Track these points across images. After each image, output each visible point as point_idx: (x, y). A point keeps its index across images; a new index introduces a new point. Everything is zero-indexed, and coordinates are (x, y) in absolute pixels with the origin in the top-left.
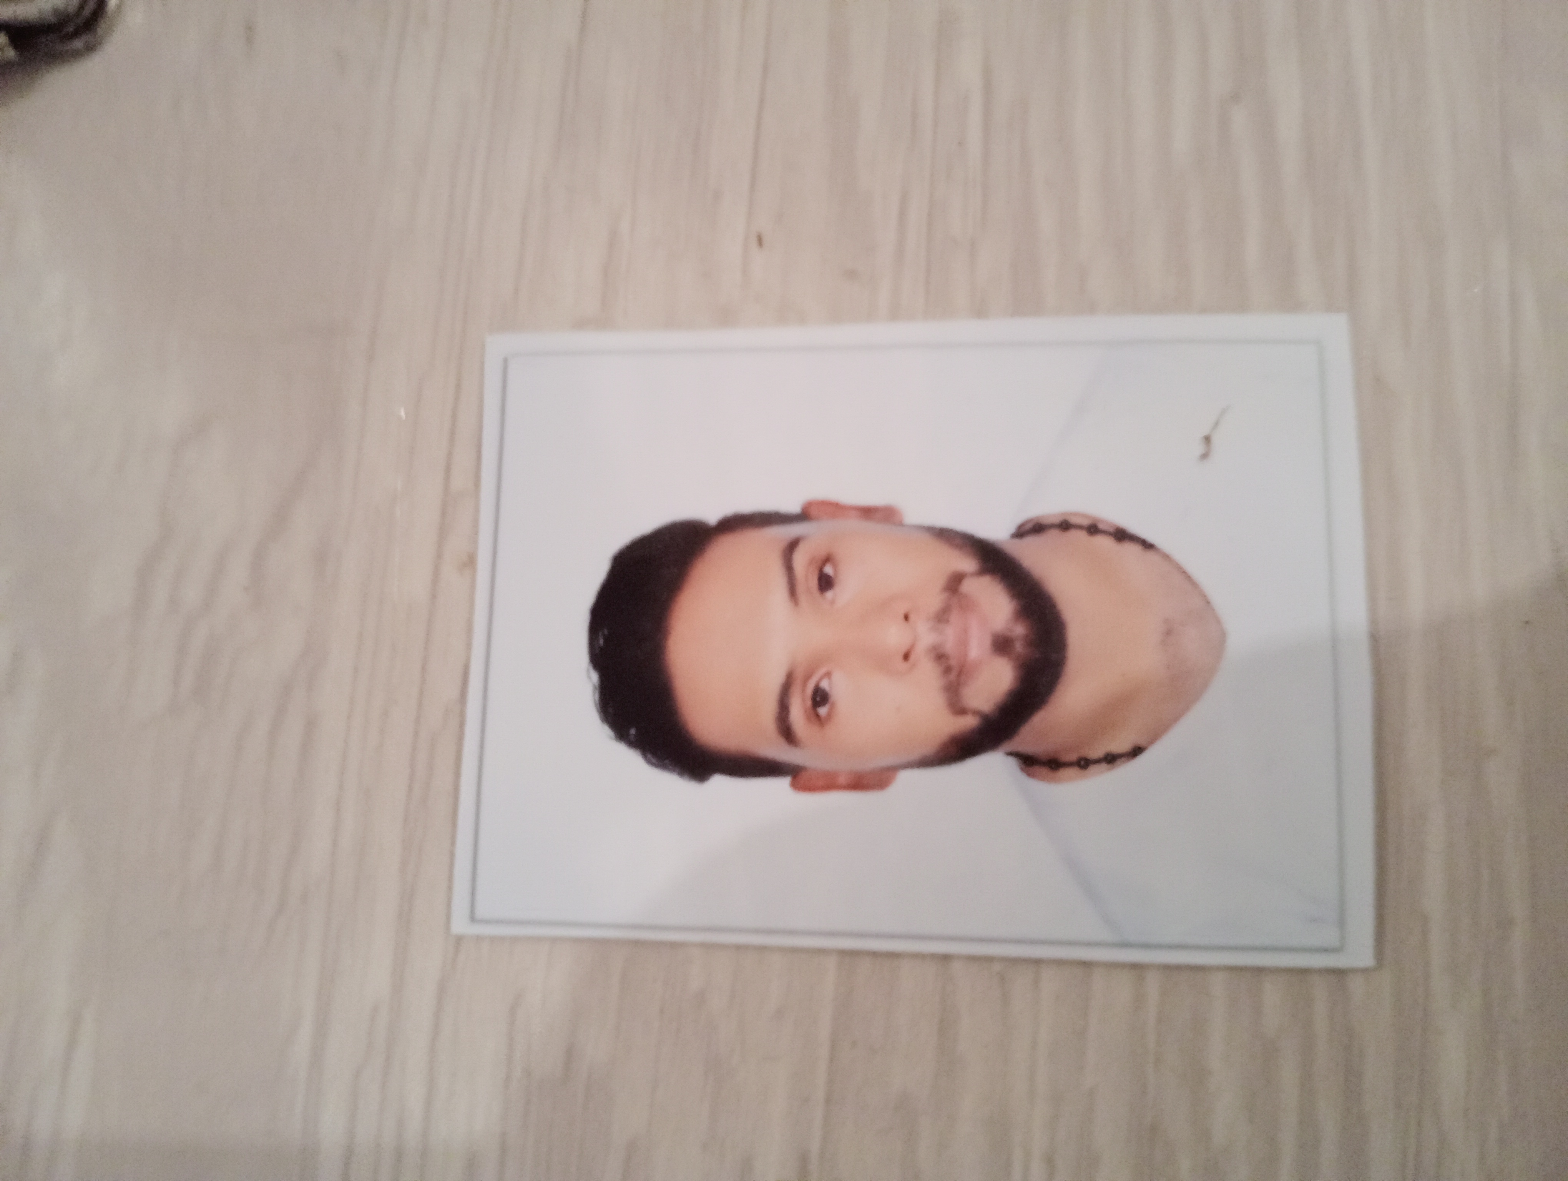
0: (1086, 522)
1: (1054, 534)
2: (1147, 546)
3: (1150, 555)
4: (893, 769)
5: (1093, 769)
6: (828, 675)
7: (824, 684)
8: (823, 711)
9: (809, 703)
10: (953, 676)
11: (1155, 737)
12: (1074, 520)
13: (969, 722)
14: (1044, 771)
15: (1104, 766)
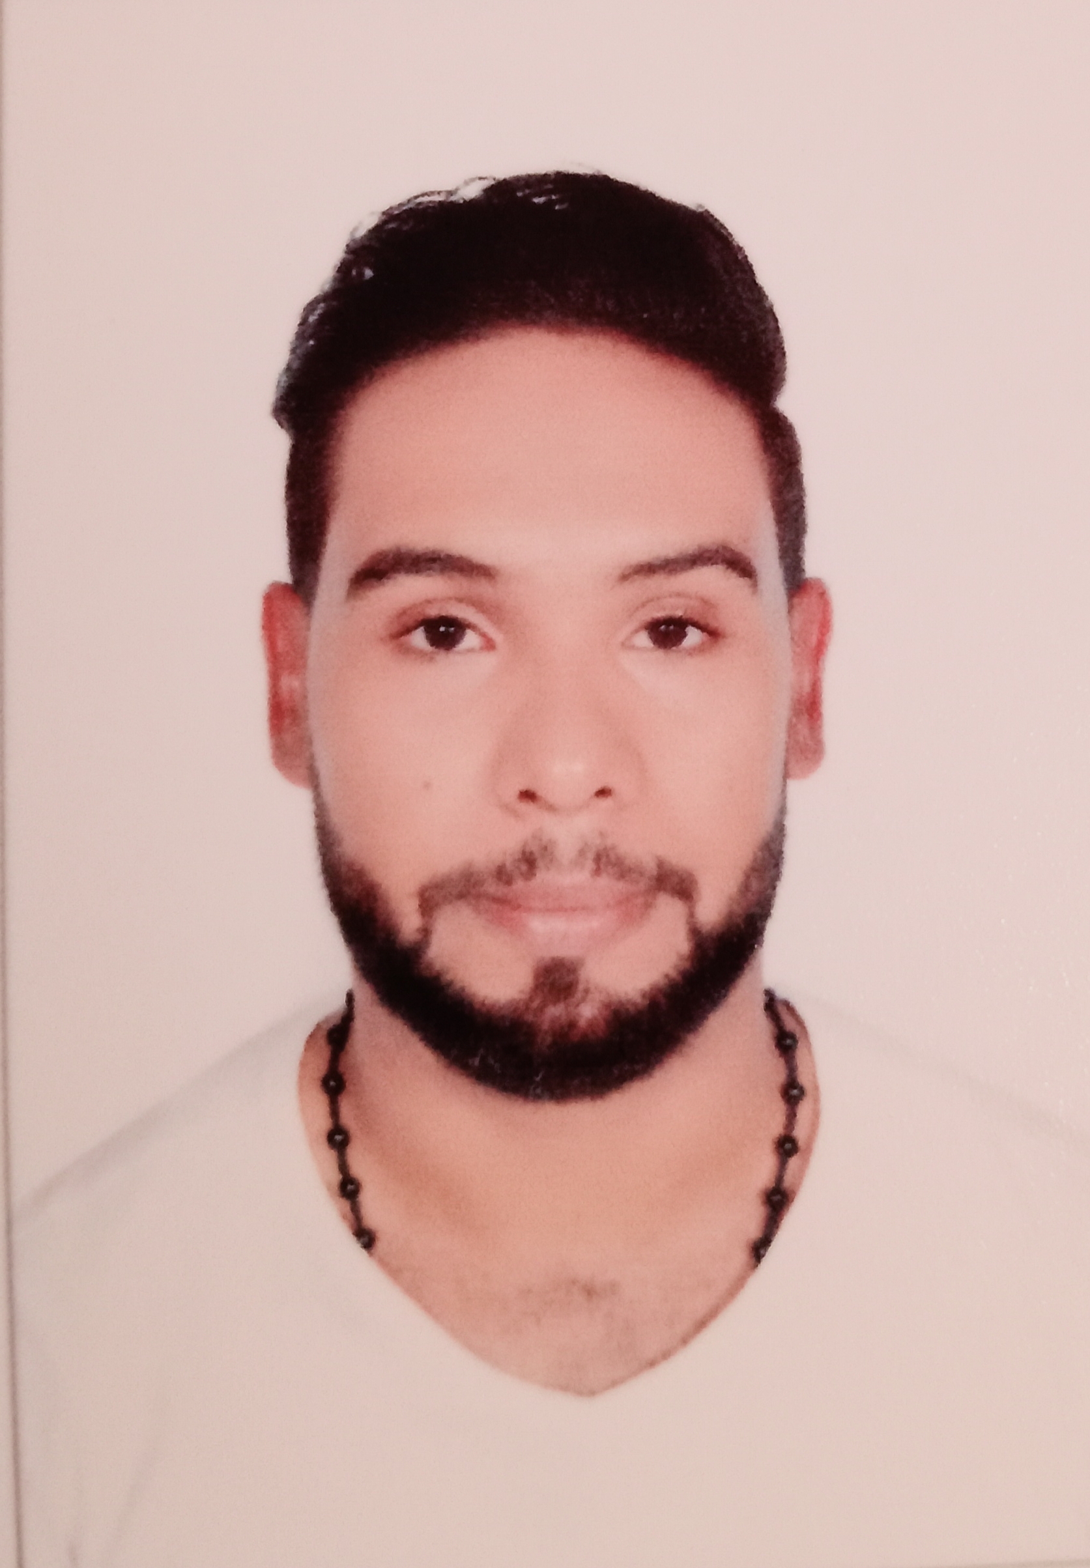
0: (800, 1133)
1: (776, 1073)
2: (759, 1249)
3: (741, 1256)
4: (313, 780)
5: (329, 1157)
6: (489, 645)
7: (470, 640)
8: (419, 638)
9: (433, 612)
10: (492, 888)
11: (394, 1272)
12: (804, 1110)
13: (409, 922)
14: (320, 1066)
15: (336, 1177)
